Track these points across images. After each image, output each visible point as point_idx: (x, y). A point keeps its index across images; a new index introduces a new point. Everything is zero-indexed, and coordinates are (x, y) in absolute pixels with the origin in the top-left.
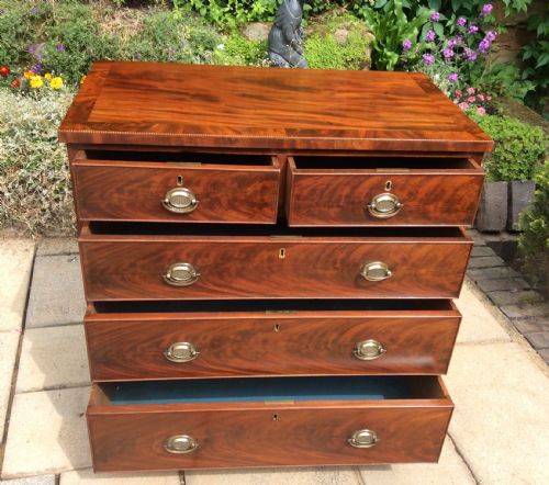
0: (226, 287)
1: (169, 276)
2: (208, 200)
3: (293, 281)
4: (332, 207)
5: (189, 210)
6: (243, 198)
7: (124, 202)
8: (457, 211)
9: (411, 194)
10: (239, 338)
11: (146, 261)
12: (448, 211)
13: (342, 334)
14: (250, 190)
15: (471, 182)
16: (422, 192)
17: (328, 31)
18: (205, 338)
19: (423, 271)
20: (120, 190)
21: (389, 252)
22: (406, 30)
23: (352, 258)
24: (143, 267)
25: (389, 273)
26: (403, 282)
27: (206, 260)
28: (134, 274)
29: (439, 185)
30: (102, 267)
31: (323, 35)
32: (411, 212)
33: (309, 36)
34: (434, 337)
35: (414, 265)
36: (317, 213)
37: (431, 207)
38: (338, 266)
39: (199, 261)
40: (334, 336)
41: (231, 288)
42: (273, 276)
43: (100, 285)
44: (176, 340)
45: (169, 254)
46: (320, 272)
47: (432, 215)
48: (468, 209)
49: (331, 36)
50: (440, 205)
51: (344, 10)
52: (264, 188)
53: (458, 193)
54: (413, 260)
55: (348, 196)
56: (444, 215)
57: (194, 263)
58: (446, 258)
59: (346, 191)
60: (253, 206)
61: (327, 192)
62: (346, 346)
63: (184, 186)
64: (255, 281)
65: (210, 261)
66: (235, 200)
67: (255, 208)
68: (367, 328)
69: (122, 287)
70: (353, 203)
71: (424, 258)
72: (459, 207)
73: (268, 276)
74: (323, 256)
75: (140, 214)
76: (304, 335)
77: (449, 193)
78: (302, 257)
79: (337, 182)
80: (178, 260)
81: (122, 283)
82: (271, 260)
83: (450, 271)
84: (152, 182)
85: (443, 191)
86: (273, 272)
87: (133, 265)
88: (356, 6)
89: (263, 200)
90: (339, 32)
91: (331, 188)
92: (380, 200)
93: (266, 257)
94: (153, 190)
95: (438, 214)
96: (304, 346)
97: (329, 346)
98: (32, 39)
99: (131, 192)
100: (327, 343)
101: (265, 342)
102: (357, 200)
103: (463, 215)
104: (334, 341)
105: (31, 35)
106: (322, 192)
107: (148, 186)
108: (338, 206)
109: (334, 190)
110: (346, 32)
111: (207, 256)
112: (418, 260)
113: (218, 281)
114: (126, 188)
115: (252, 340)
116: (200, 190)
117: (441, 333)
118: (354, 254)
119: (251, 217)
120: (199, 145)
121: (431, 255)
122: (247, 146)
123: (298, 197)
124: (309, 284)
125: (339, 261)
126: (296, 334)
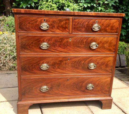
0: (56, 50)
1: (41, 46)
2: (52, 26)
3: (73, 48)
4: (83, 28)
5: (47, 29)
6: (61, 26)
7: (30, 27)
8: (114, 29)
9: (102, 24)
10: (59, 63)
11: (35, 42)
12: (112, 29)
13: (85, 61)
14: (62, 23)
18: (50, 63)
19: (106, 45)
20: (29, 23)
21: (97, 39)
23: (88, 41)
24: (35, 43)
25: (97, 45)
26: (101, 48)
27: (51, 42)
28: (32, 46)
30: (24, 43)
32: (103, 29)
34: (108, 62)
36: (79, 30)
37: (107, 28)
38: (84, 44)
40: (83, 62)
42: (68, 47)
43: (23, 49)
44: (43, 63)
45: (42, 39)
46: (80, 45)
47: (108, 31)
48: (117, 29)
50: (110, 28)
52: (66, 23)
53: (114, 24)
54: (103, 42)
55: (87, 25)
56: (111, 30)
57: (48, 43)
58: (111, 41)
59: (87, 23)
60: (63, 28)
61: (82, 23)
62: (86, 65)
63: (46, 22)
64: (63, 48)
66: (59, 26)
67: (64, 29)
68: (91, 60)
69: (30, 50)
70: (88, 27)
71: (106, 41)
73: (67, 47)
74: (80, 41)
75: (34, 30)
76: (75, 62)
77: (112, 24)
78: (75, 41)
79: (84, 21)
80: (44, 42)
81: (29, 48)
82: (67, 42)
83: (112, 45)
84: (38, 21)
85: (110, 23)
86: (68, 46)
87: (32, 43)
89: (66, 26)
91: (83, 22)
92: (95, 26)
93: (66, 41)
94: (38, 23)
95: (109, 30)
96: (76, 65)
97: (82, 65)
99: (32, 24)
100: (81, 64)
101: (66, 64)
103: (115, 31)
104: (83, 64)
106: (80, 24)
107: (36, 22)
108: (85, 28)
109: (83, 23)
111: (51, 40)
113: (53, 48)
114: (31, 23)
115: (63, 63)
116: (50, 23)
117: (110, 61)
118: (88, 40)
119: (63, 31)
120: (50, 13)
121: (107, 40)
122: (62, 14)
123: (74, 25)
124: (77, 49)
125: (84, 42)
126: (73, 61)
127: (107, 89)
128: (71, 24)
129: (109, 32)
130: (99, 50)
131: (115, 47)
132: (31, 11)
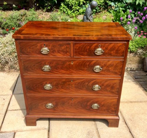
0: (58, 72)
1: (43, 68)
2: (52, 50)
3: (76, 71)
4: (85, 52)
5: (47, 53)
6: (61, 50)
7: (31, 51)
8: (119, 53)
9: (106, 48)
10: (62, 83)
11: (37, 65)
12: (117, 53)
13: (89, 83)
14: (63, 48)
15: (123, 45)
16: (109, 48)
17: (100, 16)
18: (54, 83)
19: (110, 68)
20: (30, 48)
21: (100, 63)
22: (123, 16)
24: (37, 66)
25: (101, 69)
26: (105, 71)
27: (53, 64)
28: (35, 68)
29: (113, 46)
30: (27, 66)
31: (99, 17)
32: (107, 53)
33: (95, 18)
34: (114, 84)
35: (107, 67)
36: (81, 54)
37: (112, 52)
38: (87, 66)
39: (51, 65)
40: (87, 83)
41: (60, 72)
42: (70, 69)
43: (27, 71)
44: (46, 83)
45: (43, 63)
46: (83, 68)
47: (112, 54)
48: (122, 52)
49: (101, 18)
50: (114, 51)
51: (106, 11)
52: (67, 47)
53: (119, 48)
54: (107, 65)
55: (89, 49)
56: (116, 54)
57: (49, 65)
58: (116, 64)
59: (88, 47)
62: (90, 86)
63: (46, 47)
64: (66, 71)
65: (54, 65)
66: (59, 50)
67: (65, 53)
68: (95, 82)
69: (32, 72)
70: (90, 51)
71: (110, 64)
72: (120, 52)
73: (69, 69)
74: (83, 64)
75: (35, 54)
76: (79, 83)
77: (117, 48)
78: (78, 64)
79: (86, 45)
80: (46, 64)
81: (32, 70)
82: (70, 65)
83: (118, 68)
84: (38, 46)
85: (115, 47)
86: (70, 68)
87: (34, 65)
88: (109, 10)
89: (67, 50)
90: (103, 17)
91: (84, 46)
93: (68, 64)
94: (38, 48)
95: (114, 54)
96: (79, 86)
98: (21, 20)
99: (32, 48)
100: (85, 85)
101: (69, 84)
102: (91, 50)
103: (121, 54)
104: (87, 85)
105: (21, 19)
106: (82, 48)
107: (36, 47)
108: (87, 52)
110: (105, 17)
111: (53, 63)
112: (109, 65)
113: (56, 70)
115: (66, 84)
116: (50, 48)
117: (116, 83)
118: (91, 63)
119: (64, 55)
120: (49, 39)
121: (112, 64)
122: (62, 39)
123: (76, 49)
124: (80, 71)
125: (87, 65)
126: (77, 83)
127: (114, 110)
128: (72, 48)
129: (114, 56)
130: (103, 73)
131: (121, 71)
132: (31, 37)
